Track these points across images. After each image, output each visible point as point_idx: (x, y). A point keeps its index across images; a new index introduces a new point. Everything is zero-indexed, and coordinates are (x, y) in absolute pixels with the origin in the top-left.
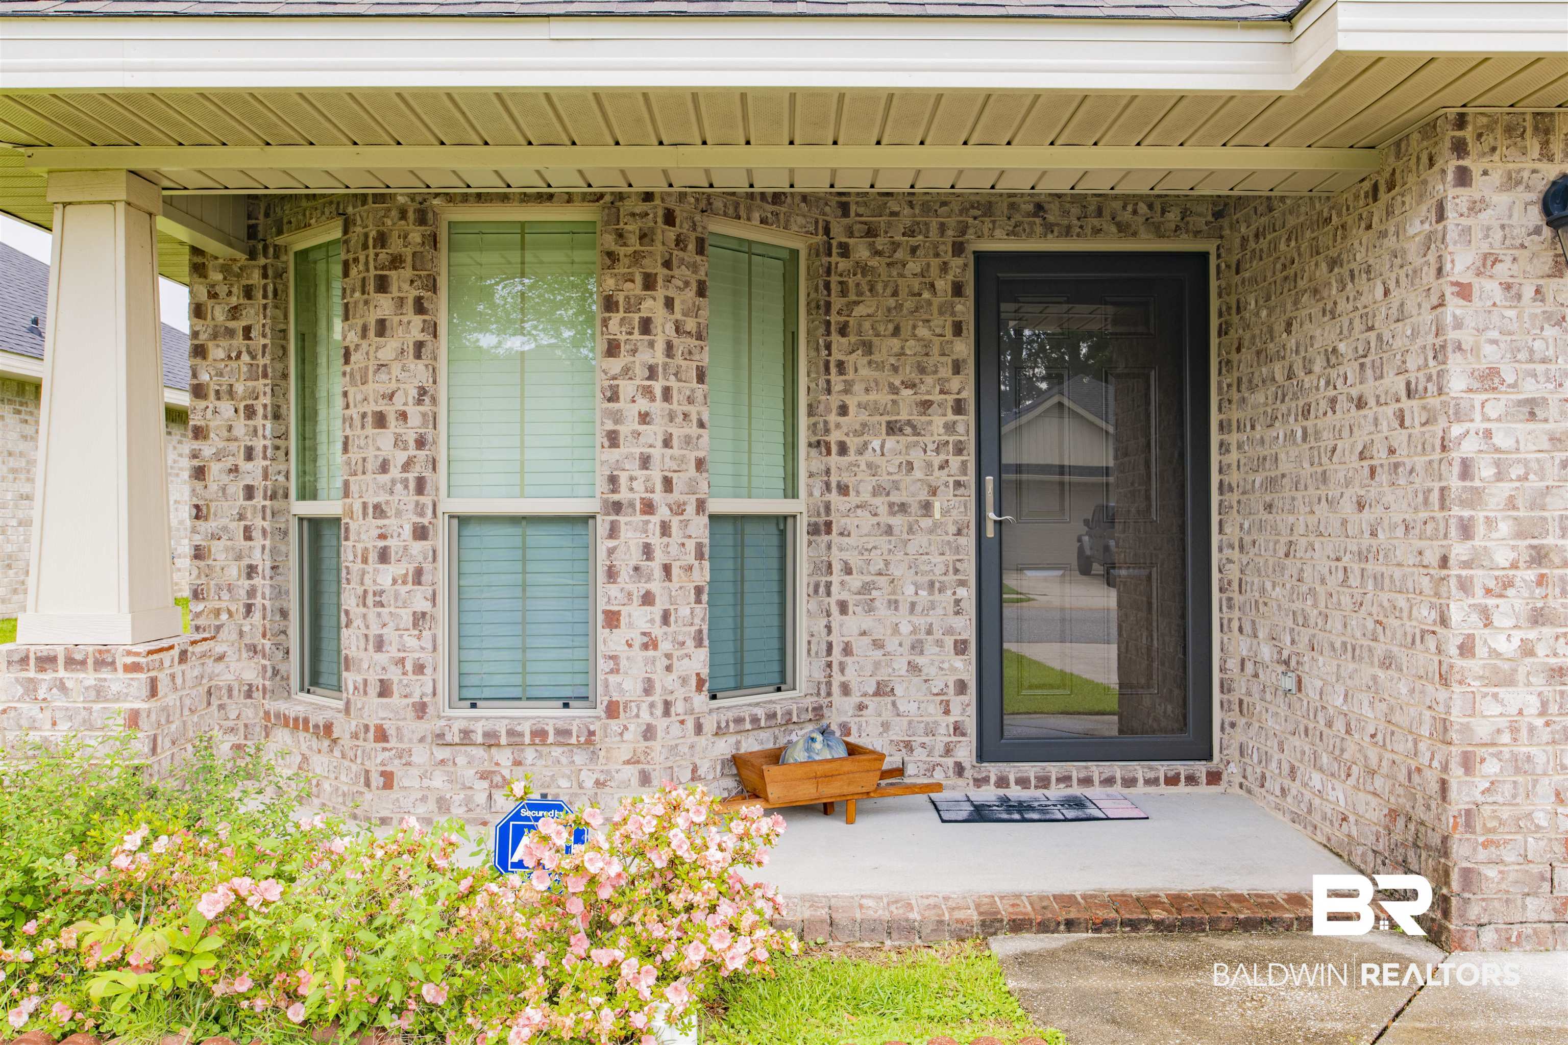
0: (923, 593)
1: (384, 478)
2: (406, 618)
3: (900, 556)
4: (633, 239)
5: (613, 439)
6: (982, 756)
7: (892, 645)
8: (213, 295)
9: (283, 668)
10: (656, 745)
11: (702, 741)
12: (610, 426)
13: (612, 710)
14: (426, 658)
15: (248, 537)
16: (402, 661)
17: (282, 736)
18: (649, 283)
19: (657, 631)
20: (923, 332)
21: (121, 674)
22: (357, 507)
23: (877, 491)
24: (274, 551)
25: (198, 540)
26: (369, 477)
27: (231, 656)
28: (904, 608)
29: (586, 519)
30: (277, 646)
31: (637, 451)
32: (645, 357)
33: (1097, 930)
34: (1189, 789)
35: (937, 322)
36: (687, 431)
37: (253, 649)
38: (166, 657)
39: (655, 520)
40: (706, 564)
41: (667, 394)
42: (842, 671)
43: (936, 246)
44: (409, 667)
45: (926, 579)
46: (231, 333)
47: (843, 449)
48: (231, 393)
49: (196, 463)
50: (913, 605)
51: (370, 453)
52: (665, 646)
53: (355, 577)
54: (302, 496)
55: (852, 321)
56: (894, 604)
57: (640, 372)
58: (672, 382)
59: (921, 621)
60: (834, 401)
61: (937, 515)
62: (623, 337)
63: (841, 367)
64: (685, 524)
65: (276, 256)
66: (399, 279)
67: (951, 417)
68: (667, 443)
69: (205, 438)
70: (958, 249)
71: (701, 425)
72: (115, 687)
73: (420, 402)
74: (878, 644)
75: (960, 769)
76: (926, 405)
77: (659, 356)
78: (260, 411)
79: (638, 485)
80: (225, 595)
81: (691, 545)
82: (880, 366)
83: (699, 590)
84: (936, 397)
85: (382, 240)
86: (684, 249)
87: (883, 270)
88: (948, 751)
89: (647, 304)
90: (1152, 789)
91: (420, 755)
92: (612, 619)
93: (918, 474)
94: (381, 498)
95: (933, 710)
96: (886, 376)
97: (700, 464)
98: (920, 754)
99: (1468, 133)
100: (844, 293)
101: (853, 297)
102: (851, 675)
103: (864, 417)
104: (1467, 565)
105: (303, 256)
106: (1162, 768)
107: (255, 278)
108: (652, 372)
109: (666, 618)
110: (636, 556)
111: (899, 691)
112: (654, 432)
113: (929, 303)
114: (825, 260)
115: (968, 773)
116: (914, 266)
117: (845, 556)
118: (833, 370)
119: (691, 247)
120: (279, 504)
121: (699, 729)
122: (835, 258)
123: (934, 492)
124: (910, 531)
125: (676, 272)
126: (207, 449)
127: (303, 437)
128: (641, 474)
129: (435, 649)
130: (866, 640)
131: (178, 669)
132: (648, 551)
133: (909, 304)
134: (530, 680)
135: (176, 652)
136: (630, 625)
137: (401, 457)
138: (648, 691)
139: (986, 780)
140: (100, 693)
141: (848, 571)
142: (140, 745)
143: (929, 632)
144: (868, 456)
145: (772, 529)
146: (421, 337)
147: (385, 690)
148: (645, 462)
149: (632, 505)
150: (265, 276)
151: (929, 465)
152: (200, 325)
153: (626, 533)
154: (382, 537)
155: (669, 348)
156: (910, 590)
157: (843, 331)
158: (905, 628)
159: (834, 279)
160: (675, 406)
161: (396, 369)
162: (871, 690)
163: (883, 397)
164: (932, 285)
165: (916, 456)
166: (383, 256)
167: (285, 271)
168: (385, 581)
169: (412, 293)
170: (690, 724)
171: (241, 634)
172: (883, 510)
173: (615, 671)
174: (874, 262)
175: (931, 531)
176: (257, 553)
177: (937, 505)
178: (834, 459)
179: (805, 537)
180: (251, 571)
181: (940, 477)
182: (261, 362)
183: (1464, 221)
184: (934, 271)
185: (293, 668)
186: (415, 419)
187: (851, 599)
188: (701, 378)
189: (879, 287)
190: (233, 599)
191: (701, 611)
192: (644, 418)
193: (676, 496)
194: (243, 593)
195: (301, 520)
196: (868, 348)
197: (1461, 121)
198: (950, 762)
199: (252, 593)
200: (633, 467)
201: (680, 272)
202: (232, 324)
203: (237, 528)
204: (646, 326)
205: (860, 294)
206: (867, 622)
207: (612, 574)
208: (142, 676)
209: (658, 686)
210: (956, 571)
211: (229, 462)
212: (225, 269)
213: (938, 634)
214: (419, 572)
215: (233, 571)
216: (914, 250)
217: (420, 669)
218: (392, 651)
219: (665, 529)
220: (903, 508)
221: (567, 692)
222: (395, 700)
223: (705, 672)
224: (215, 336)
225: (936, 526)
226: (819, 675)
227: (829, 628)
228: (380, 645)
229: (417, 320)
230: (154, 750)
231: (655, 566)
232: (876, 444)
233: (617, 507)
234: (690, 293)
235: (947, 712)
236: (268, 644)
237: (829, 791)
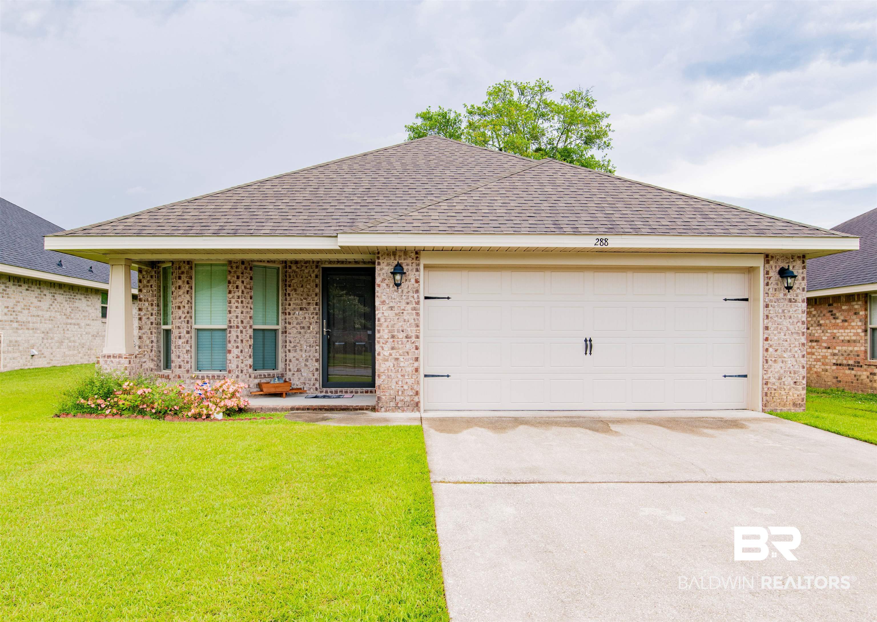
0: (308, 348)
1: (180, 320)
2: (185, 351)
3: (303, 339)
4: (234, 268)
5: (230, 312)
6: (323, 386)
7: (301, 360)
8: (144, 278)
9: (159, 364)
10: (239, 379)
11: (251, 379)
12: (229, 309)
13: (230, 372)
14: (189, 360)
15: (151, 334)
16: (184, 361)
17: (159, 380)
18: (238, 278)
19: (239, 354)
20: (308, 286)
21: (123, 359)
22: (174, 327)
23: (297, 324)
24: (157, 337)
25: (140, 334)
26: (177, 320)
27: (148, 362)
28: (304, 351)
29: (225, 330)
30: (158, 359)
31: (235, 315)
32: (237, 294)
33: (313, 410)
34: (371, 394)
35: (312, 284)
36: (247, 310)
37: (152, 360)
38: (132, 357)
39: (239, 330)
40: (252, 340)
41: (242, 302)
42: (289, 366)
43: (311, 266)
44: (185, 362)
45: (309, 344)
46: (148, 286)
47: (289, 314)
48: (148, 300)
49: (139, 316)
50: (306, 350)
51: (177, 315)
52: (241, 358)
53: (174, 342)
54: (164, 324)
55: (292, 284)
56: (301, 350)
57: (236, 297)
58: (243, 299)
59: (308, 354)
60: (287, 302)
61: (311, 329)
62: (232, 289)
63: (289, 294)
64: (247, 331)
65: (158, 268)
66: (184, 277)
67: (315, 306)
68: (242, 313)
69: (142, 311)
70: (317, 267)
71: (251, 309)
72: (122, 362)
73: (188, 304)
74: (297, 360)
75: (316, 389)
76: (309, 304)
77: (240, 294)
78: (154, 305)
79: (235, 322)
80: (146, 348)
81: (248, 336)
82: (298, 295)
83: (250, 346)
84: (311, 302)
85: (180, 268)
86: (247, 270)
87: (299, 272)
88: (314, 385)
89: (238, 282)
90: (362, 394)
91: (188, 381)
92: (230, 352)
93: (307, 320)
94: (179, 325)
95: (311, 375)
96: (300, 297)
97: (251, 317)
98: (307, 385)
99: (380, 255)
100: (290, 277)
101: (292, 278)
102: (291, 367)
103: (294, 306)
104: (379, 338)
105: (164, 269)
106: (365, 389)
107: (153, 273)
108: (239, 297)
109: (241, 351)
110: (235, 338)
111: (302, 371)
112: (239, 311)
113: (310, 279)
114: (285, 270)
115: (319, 390)
116: (306, 271)
117: (290, 339)
118: (287, 295)
119: (249, 269)
120: (158, 326)
121: (250, 377)
122: (288, 269)
123: (311, 324)
124: (305, 333)
125: (245, 275)
126: (142, 313)
127: (164, 311)
128: (236, 320)
129: (191, 358)
130: (295, 358)
131: (135, 359)
132: (237, 337)
133: (305, 280)
134: (213, 366)
135: (134, 356)
136: (233, 353)
137: (184, 316)
138: (237, 367)
139: (323, 392)
140: (119, 363)
141: (290, 342)
142: (127, 372)
143: (310, 357)
144: (295, 315)
145: (274, 333)
146: (188, 289)
147: (180, 367)
148: (237, 317)
149: (234, 326)
150: (155, 273)
151: (310, 318)
152: (140, 285)
153: (232, 333)
154: (180, 333)
155: (243, 292)
156: (305, 347)
157: (290, 286)
158: (304, 356)
159: (287, 274)
160: (244, 305)
161: (183, 296)
162: (296, 370)
163: (299, 302)
164: (311, 275)
165: (307, 316)
166: (180, 272)
167: (160, 272)
168: (180, 343)
169: (186, 280)
170: (248, 375)
171: (150, 356)
172: (299, 328)
173: (230, 363)
174: (297, 270)
175: (310, 333)
176: (154, 338)
177: (311, 327)
178: (287, 316)
179: (281, 335)
180: (152, 342)
181: (312, 320)
182: (155, 293)
183: (379, 272)
184: (311, 272)
185: (162, 364)
186: (187, 307)
187: (291, 349)
188: (251, 298)
189: (298, 276)
190: (148, 348)
191: (251, 350)
192: (237, 307)
193: (244, 324)
194: (150, 347)
195: (164, 330)
196: (295, 290)
197: (378, 253)
198: (314, 387)
199: (152, 347)
200: (234, 318)
201: (246, 275)
202: (148, 284)
203: (149, 332)
204: (237, 287)
205: (294, 277)
206: (295, 354)
207: (230, 342)
208: (128, 360)
209: (239, 366)
210: (316, 343)
211: (147, 316)
212: (146, 271)
213: (312, 357)
214: (187, 341)
215: (148, 342)
216: (306, 267)
217: (188, 362)
218: (182, 358)
219: (241, 332)
220: (303, 328)
221: (221, 368)
222: (182, 369)
223: (252, 364)
224: (144, 287)
225: (311, 332)
226: (284, 367)
227: (286, 356)
228: (179, 357)
229: (187, 286)
230: (130, 374)
231: (239, 340)
232: (297, 313)
233: (231, 327)
234: (248, 279)
235: (314, 376)
236: (156, 359)
237: (279, 390)
